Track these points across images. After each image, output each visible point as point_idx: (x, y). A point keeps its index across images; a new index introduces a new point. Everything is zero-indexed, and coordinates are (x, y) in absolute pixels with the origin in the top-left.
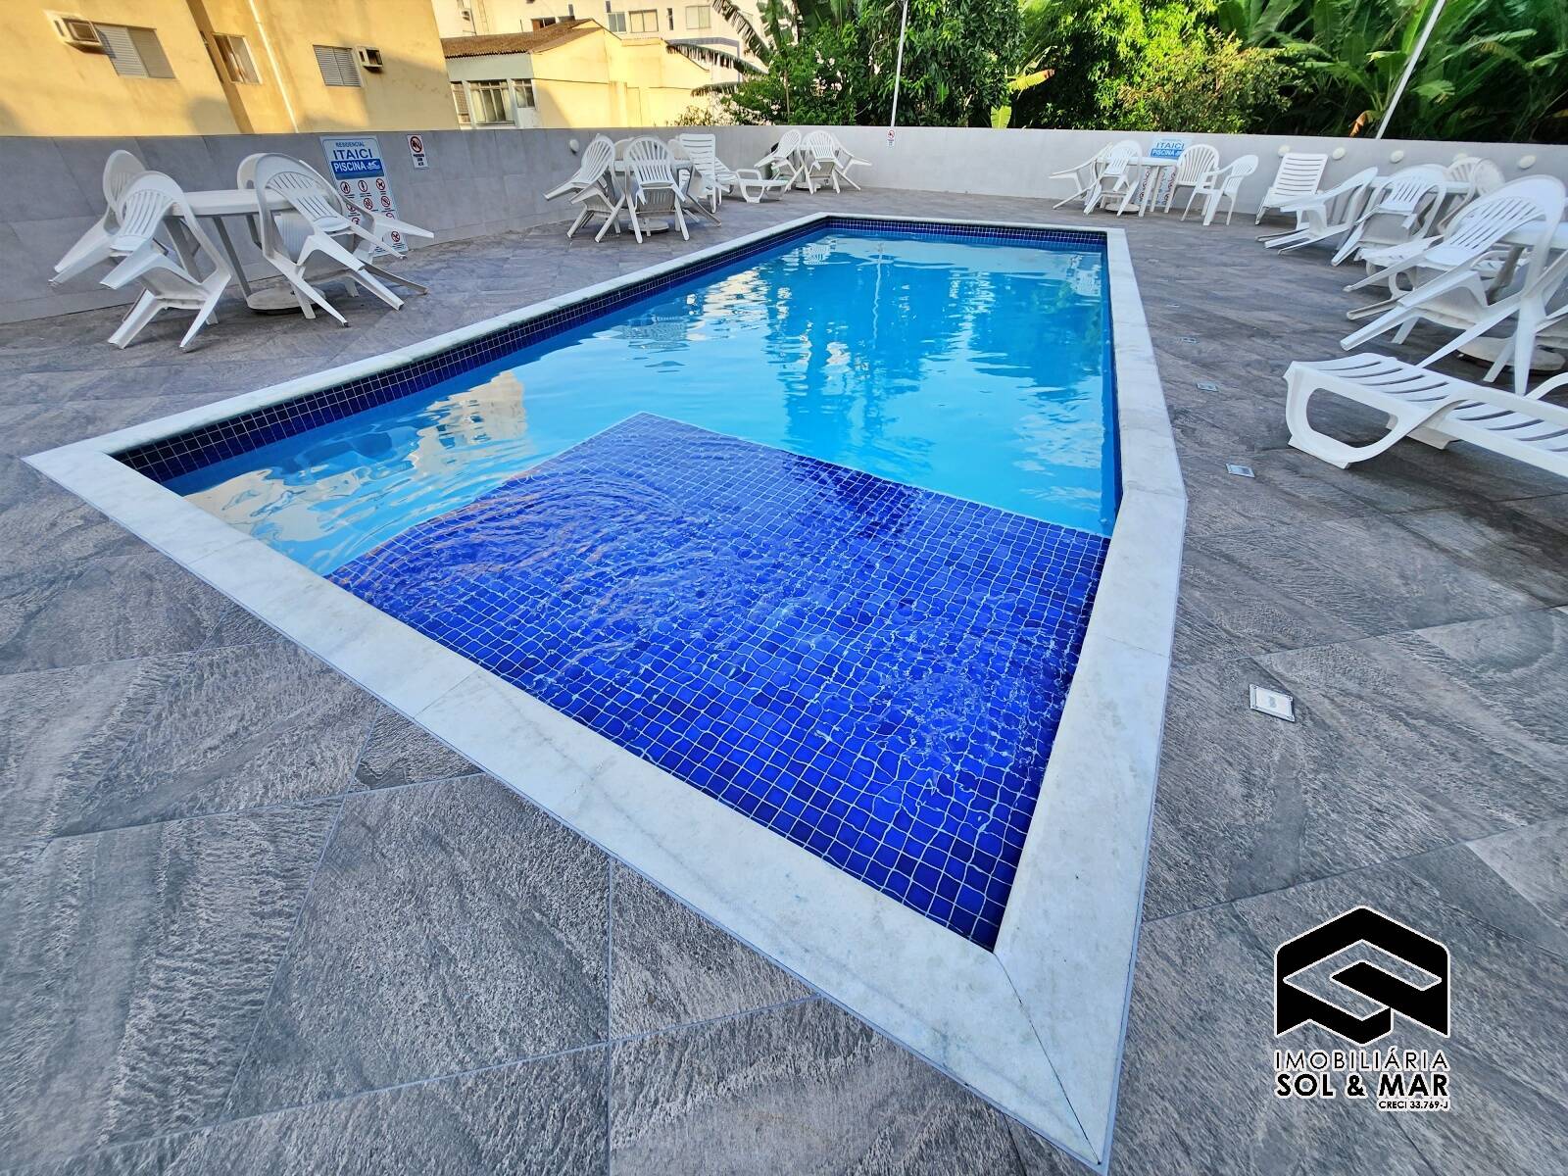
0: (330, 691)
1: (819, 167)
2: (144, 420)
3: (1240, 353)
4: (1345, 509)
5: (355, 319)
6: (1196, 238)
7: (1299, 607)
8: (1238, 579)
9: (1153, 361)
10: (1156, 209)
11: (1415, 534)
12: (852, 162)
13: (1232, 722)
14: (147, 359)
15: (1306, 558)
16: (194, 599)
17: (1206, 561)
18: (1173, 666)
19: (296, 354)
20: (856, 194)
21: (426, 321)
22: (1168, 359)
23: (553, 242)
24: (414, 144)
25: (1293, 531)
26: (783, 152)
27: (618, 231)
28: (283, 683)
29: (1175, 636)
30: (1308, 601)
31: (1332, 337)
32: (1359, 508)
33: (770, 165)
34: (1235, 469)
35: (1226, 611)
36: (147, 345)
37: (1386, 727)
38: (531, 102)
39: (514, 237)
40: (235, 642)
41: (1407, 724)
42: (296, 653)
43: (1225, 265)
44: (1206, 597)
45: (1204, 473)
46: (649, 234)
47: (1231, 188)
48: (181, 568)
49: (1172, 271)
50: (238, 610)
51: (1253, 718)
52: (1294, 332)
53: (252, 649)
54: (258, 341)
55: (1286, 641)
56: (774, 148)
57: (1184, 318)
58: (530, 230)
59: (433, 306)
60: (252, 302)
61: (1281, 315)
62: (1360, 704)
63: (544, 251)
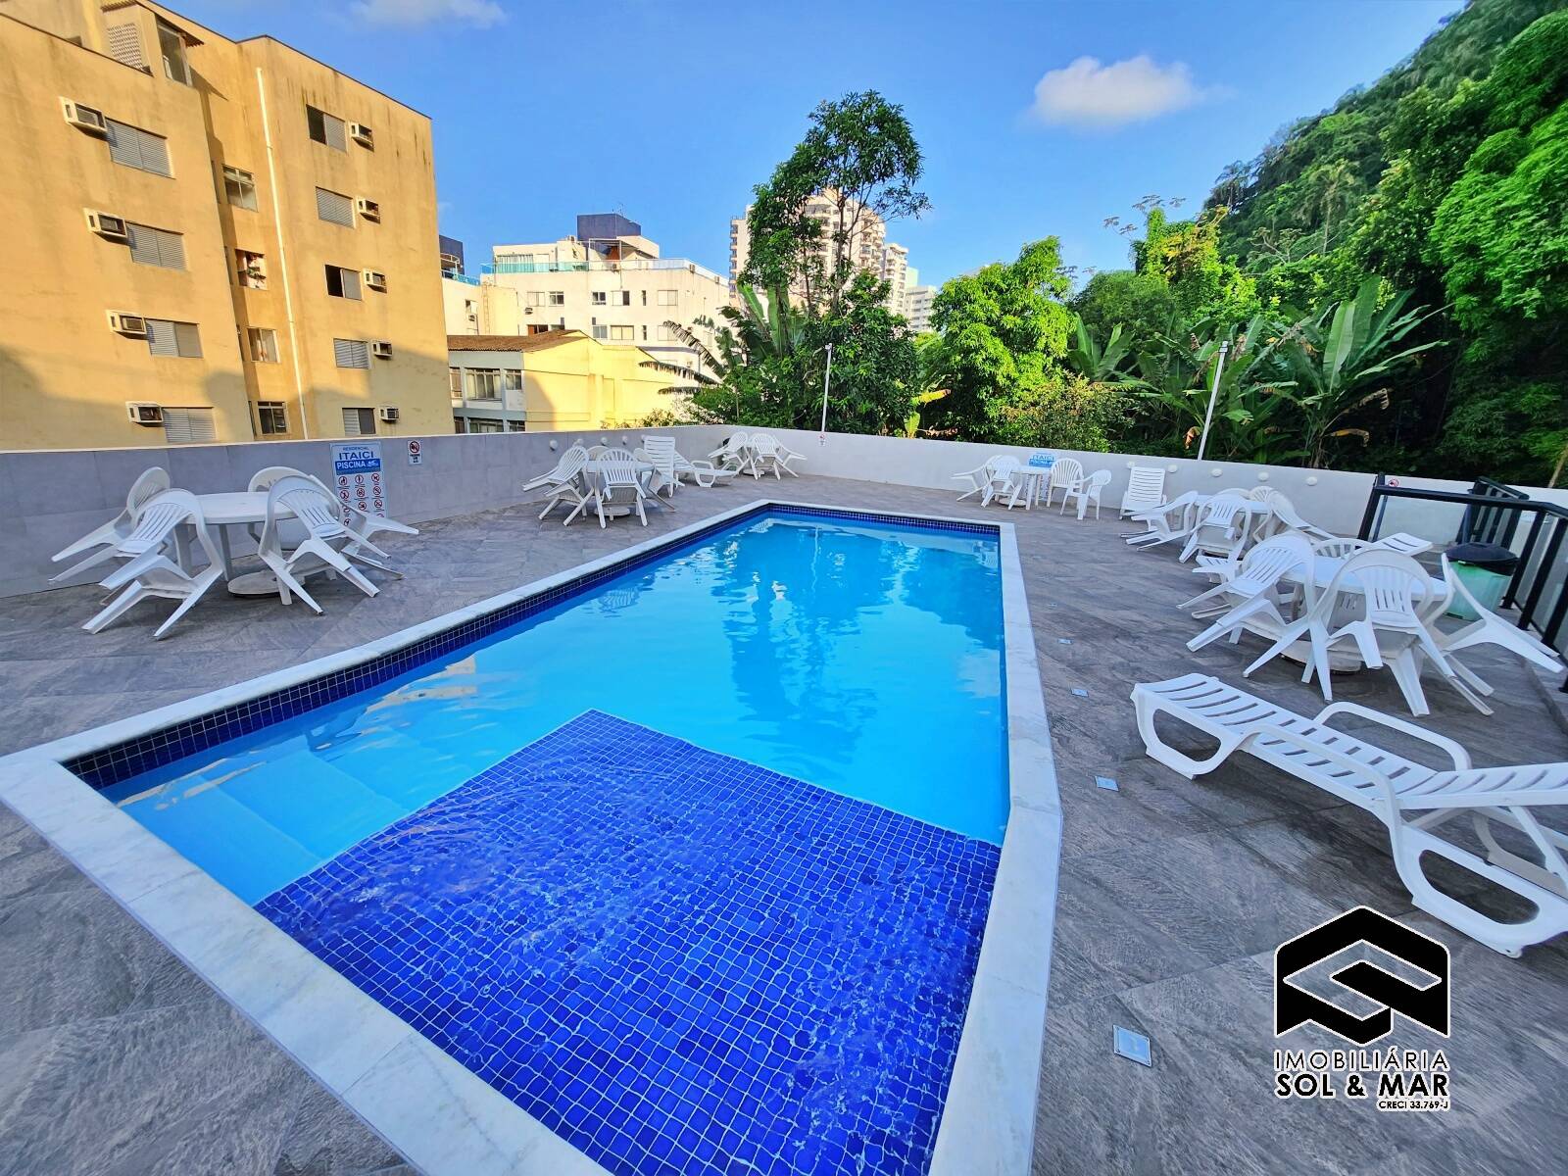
0: (259, 1063)
1: (762, 461)
2: (104, 721)
3: (1107, 655)
4: (1192, 824)
5: (330, 606)
6: (1072, 533)
7: (1155, 934)
8: (1105, 905)
9: (1035, 664)
10: (1040, 503)
11: (1249, 848)
12: (790, 457)
13: (1099, 1069)
14: (117, 648)
15: (1161, 879)
16: (128, 948)
17: (1078, 885)
18: (1049, 1007)
19: (268, 645)
20: (794, 480)
21: (398, 611)
22: (1049, 662)
23: (524, 524)
24: (413, 447)
25: (1151, 849)
26: (733, 448)
27: (585, 514)
28: (211, 1055)
29: (1051, 972)
30: (1163, 928)
31: (1181, 636)
32: (1205, 822)
33: (722, 456)
34: (1102, 782)
35: (1095, 942)
36: (120, 630)
37: (1228, 1068)
38: (519, 386)
39: (490, 517)
40: (165, 1003)
41: (1245, 1063)
42: (228, 1013)
43: (1095, 561)
44: (1077, 926)
45: (1076, 786)
46: (612, 519)
47: (1095, 494)
48: (120, 908)
49: (1051, 567)
50: (174, 962)
51: (1117, 1064)
52: (1151, 633)
53: (183, 1010)
54: (232, 629)
55: (1144, 973)
56: (726, 442)
57: (1063, 619)
58: (505, 510)
59: (406, 593)
60: (233, 587)
61: (1140, 614)
62: (1206, 1043)
63: (514, 534)
